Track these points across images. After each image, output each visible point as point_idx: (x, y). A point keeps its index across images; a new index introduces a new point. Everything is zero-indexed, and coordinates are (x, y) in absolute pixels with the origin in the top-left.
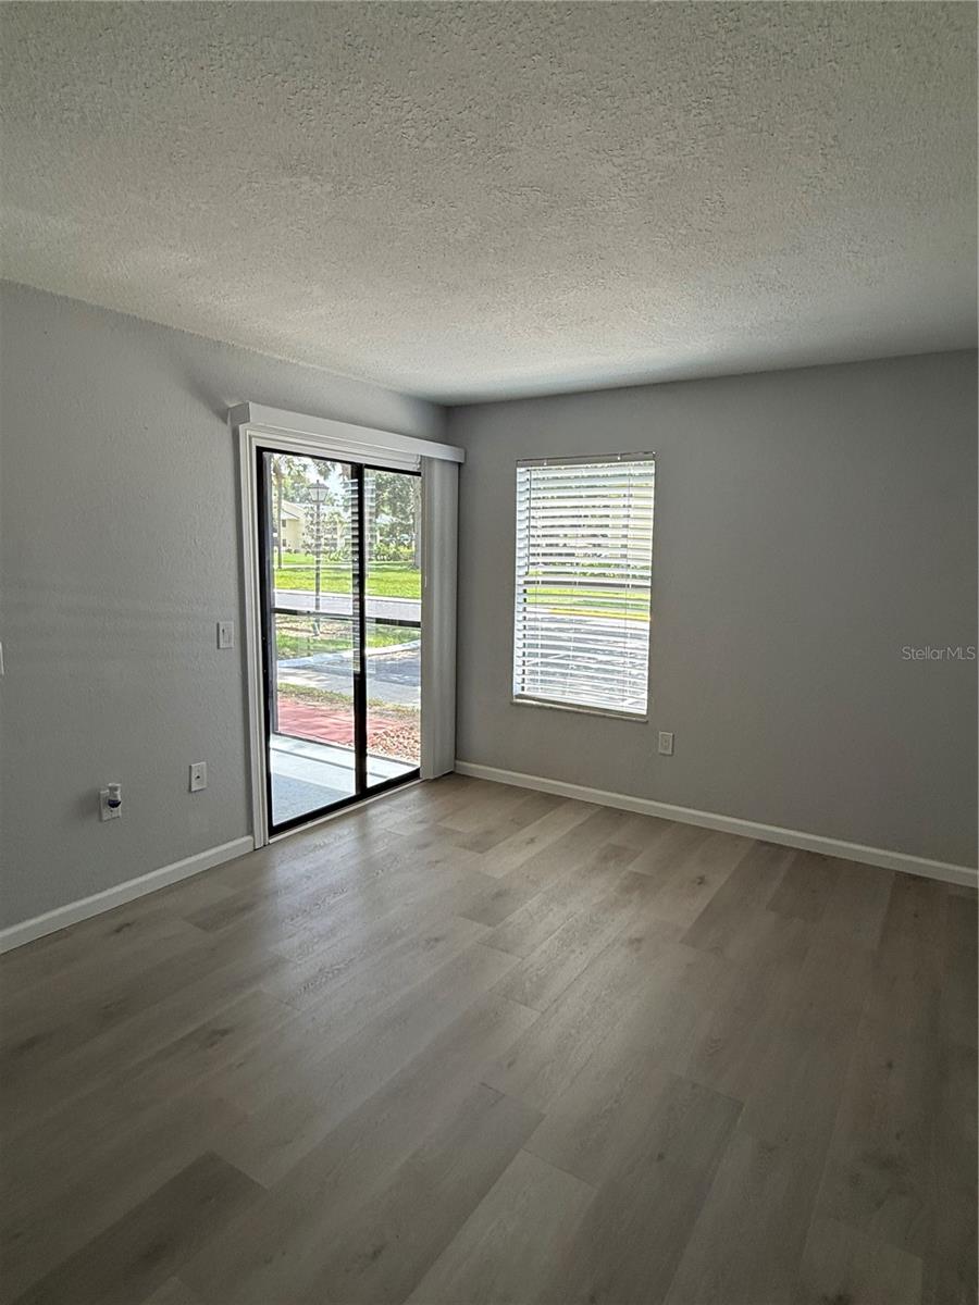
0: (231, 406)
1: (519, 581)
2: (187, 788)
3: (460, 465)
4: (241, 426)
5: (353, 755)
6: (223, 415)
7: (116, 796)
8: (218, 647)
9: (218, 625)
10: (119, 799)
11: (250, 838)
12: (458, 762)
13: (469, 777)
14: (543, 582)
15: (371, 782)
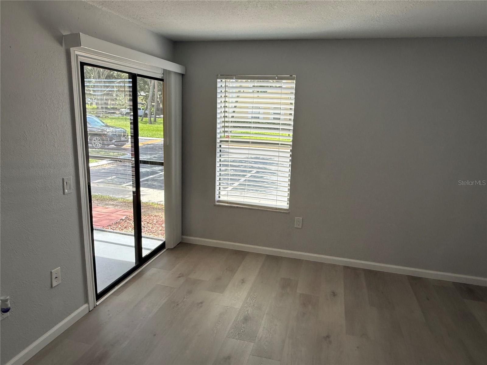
0: (64, 34)
1: (218, 141)
2: (50, 286)
3: (183, 75)
4: (71, 49)
5: (133, 237)
6: (60, 39)
7: (7, 305)
8: (64, 193)
9: (63, 179)
10: (9, 306)
11: (86, 305)
12: (184, 237)
13: (190, 244)
14: (231, 141)
15: (145, 253)
